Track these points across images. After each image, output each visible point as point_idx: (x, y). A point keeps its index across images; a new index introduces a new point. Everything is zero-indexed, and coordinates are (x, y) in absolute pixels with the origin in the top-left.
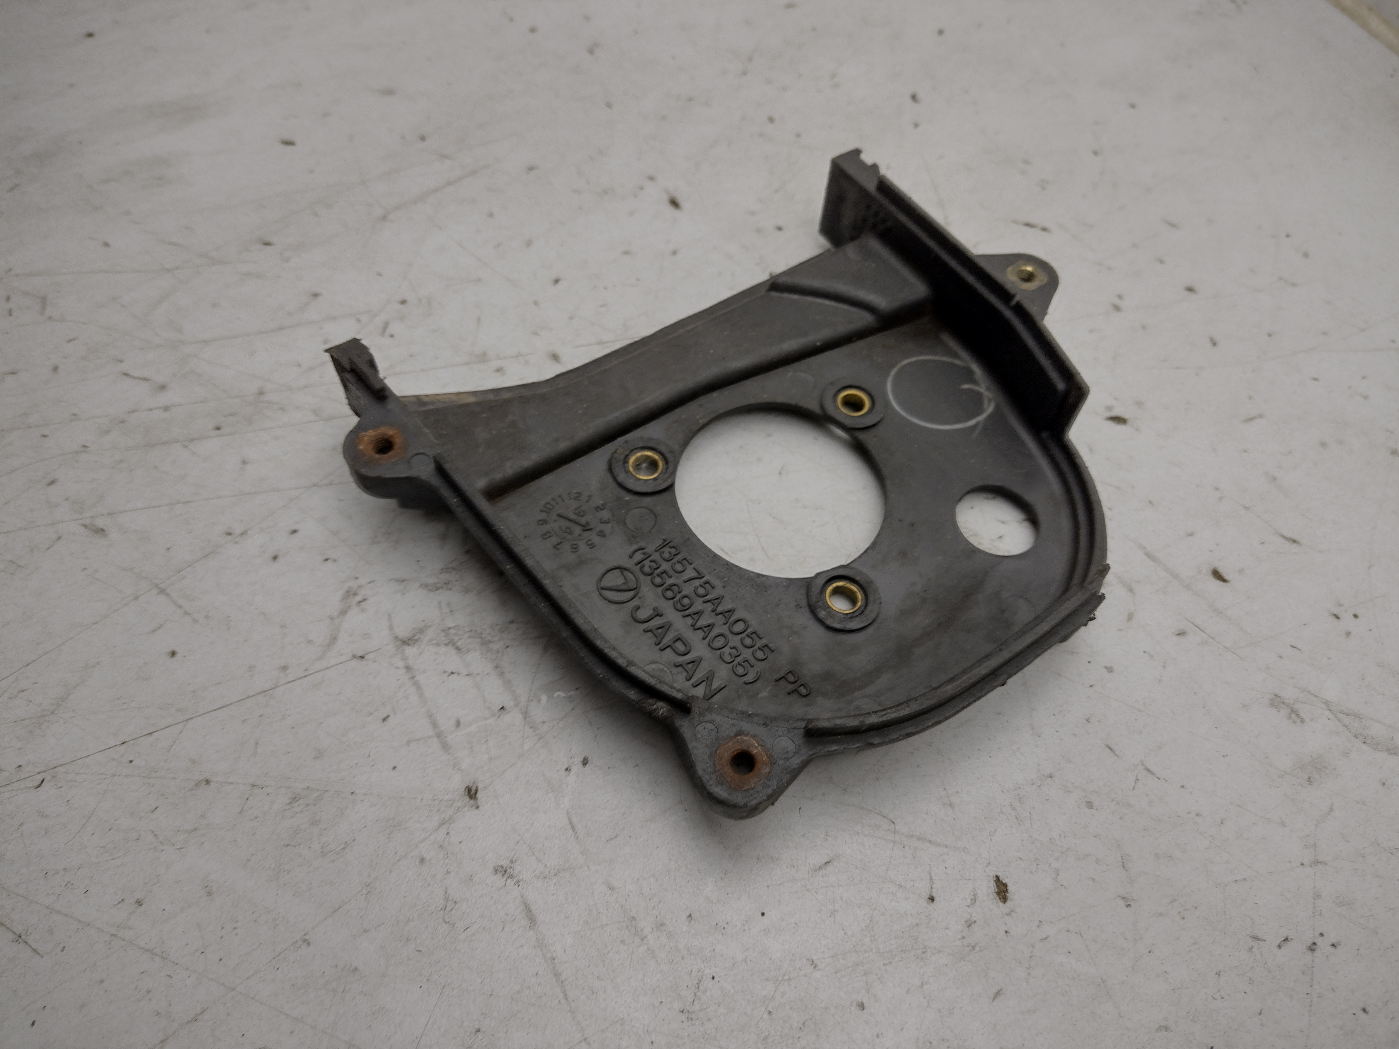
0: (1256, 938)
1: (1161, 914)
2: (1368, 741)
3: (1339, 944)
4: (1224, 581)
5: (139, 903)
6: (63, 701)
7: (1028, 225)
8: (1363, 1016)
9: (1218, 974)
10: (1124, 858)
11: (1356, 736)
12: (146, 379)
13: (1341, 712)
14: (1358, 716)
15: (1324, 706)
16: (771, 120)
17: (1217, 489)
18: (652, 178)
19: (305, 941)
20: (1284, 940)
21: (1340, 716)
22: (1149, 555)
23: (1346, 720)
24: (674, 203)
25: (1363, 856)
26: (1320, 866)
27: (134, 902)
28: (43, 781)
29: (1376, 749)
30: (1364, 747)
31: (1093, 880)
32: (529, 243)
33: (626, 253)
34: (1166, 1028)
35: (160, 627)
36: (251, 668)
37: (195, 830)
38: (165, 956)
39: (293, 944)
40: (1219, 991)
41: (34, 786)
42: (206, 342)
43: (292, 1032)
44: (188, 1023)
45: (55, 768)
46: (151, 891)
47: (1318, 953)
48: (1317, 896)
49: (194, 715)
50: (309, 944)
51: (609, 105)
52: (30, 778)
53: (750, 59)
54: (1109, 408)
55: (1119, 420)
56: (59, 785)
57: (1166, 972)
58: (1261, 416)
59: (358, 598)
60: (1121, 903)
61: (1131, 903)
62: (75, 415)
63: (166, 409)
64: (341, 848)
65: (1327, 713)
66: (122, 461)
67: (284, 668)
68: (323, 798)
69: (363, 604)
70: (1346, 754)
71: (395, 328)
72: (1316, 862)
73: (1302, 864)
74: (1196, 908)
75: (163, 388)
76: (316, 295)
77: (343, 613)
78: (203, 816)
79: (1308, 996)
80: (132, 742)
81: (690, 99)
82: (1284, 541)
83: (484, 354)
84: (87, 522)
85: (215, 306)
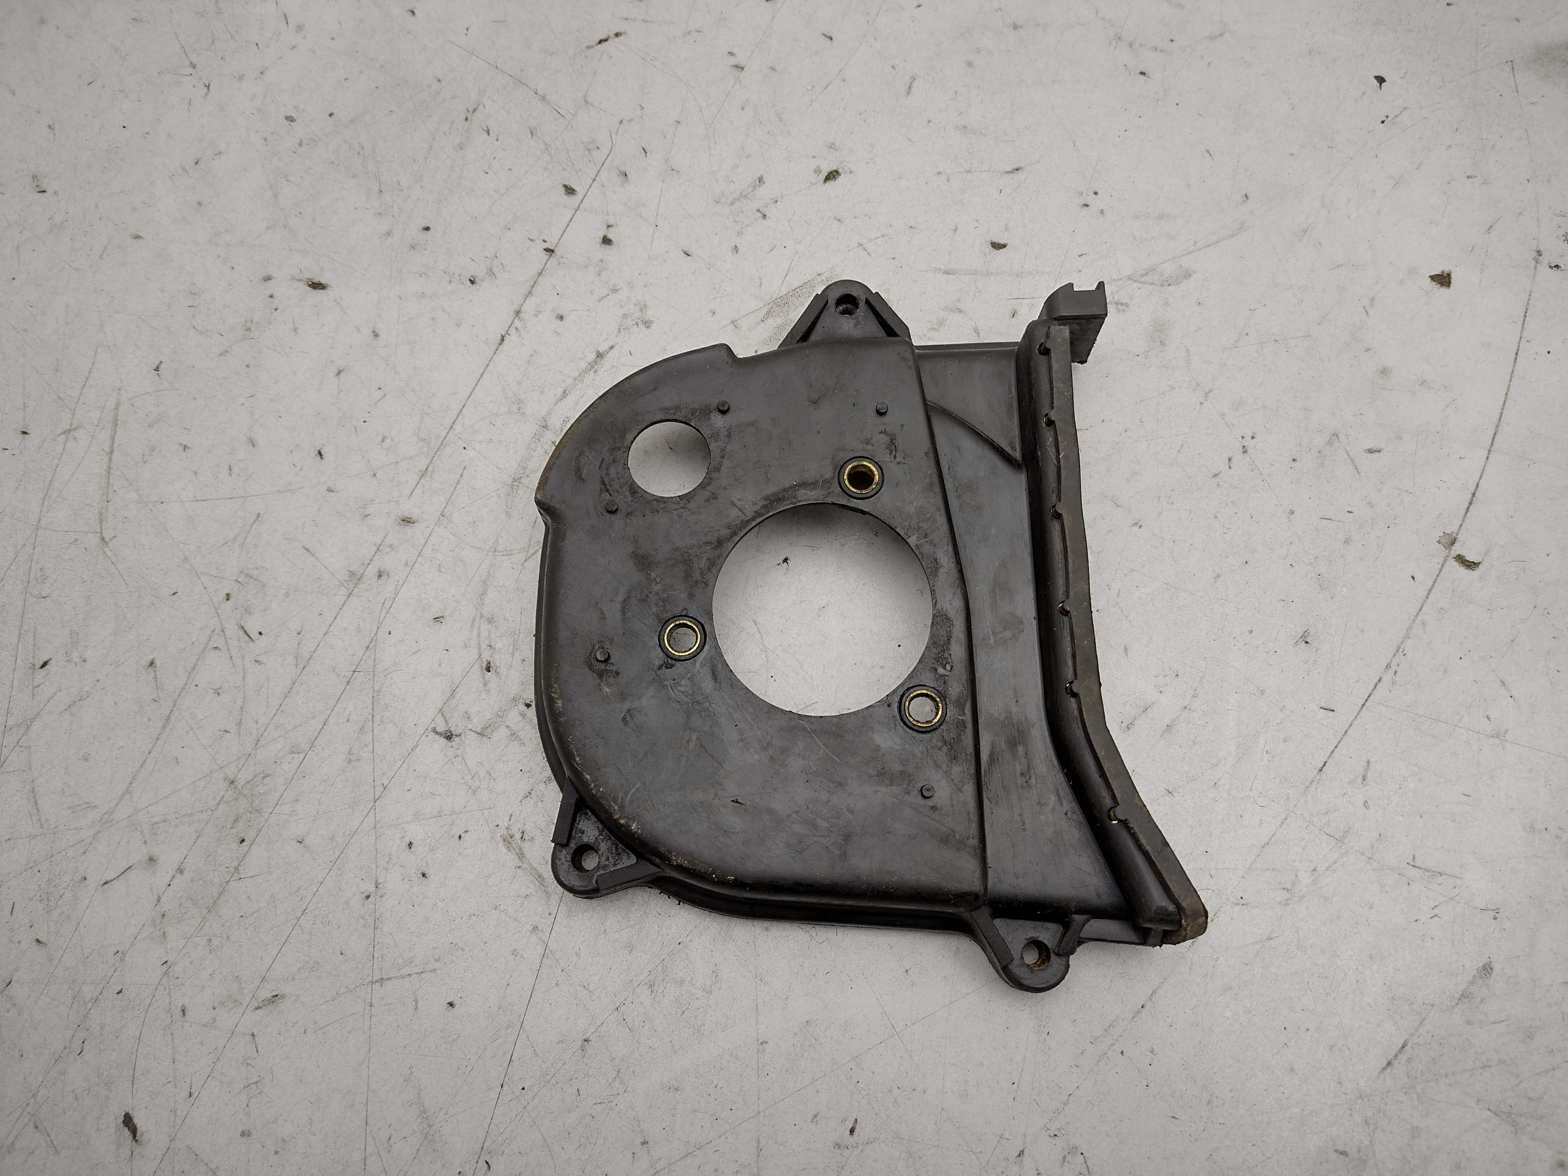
0: (1216, 475)
1: (1160, 514)
2: (1171, 282)
3: (1254, 433)
4: (1004, 246)
5: (645, 1143)
6: (425, 1113)
7: (605, 41)
8: (1296, 464)
9: (1216, 517)
10: (1114, 500)
11: (1162, 286)
12: (130, 868)
13: (1142, 276)
14: (1152, 270)
15: (1130, 282)
16: (292, 119)
17: (939, 173)
18: (267, 278)
19: (761, 1044)
20: (1229, 461)
21: (1143, 279)
22: (947, 272)
23: (1148, 279)
25: (1225, 365)
26: (1211, 395)
27: (641, 1147)
28: (487, 1163)
29: (1178, 284)
30: (1172, 288)
31: (1110, 531)
32: (252, 442)
33: (339, 372)
34: (1218, 576)
35: (416, 1001)
36: (514, 953)
37: (619, 1072)
38: (699, 1147)
39: (758, 1054)
40: (1224, 527)
41: (486, 1171)
42: (128, 791)
43: (818, 1092)
44: (758, 1156)
45: (482, 1148)
46: (642, 1131)
47: (1249, 451)
48: (1223, 415)
49: (521, 1020)
50: (766, 1042)
52: (477, 1170)
53: (194, 66)
54: (818, 171)
55: (832, 175)
56: (501, 1152)
57: (1191, 545)
58: (913, 78)
59: (518, 836)
60: (1136, 529)
61: (1141, 523)
62: (117, 953)
63: (180, 871)
64: (714, 977)
65: (1136, 285)
66: (210, 941)
67: (535, 928)
68: (666, 967)
69: (526, 836)
70: (1167, 304)
71: (253, 625)
72: (1207, 395)
73: (1202, 403)
74: (1173, 490)
75: (151, 860)
76: (152, 663)
77: (521, 856)
78: (613, 1059)
79: (1264, 482)
80: (506, 1079)
81: (200, 162)
82: (1011, 176)
83: (352, 574)
84: (255, 1004)
85: (86, 759)
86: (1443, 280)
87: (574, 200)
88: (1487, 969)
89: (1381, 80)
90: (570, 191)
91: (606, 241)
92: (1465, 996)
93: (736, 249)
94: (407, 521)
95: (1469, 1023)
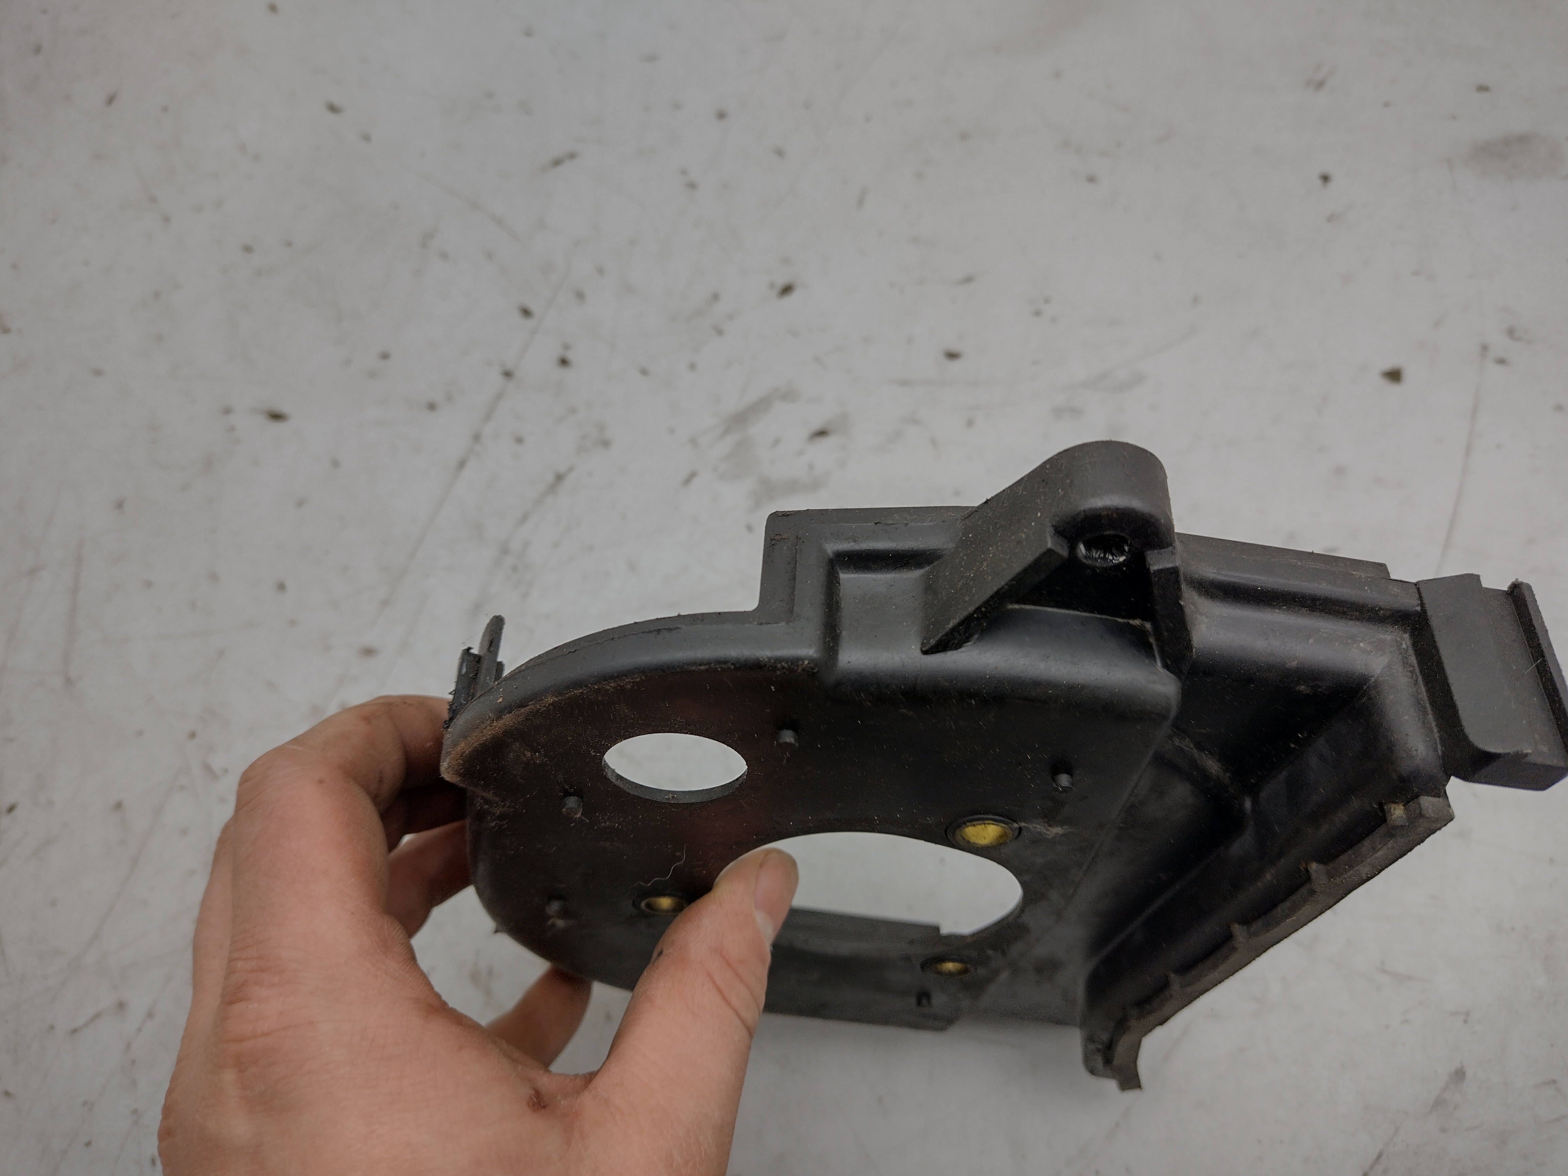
2: (1123, 387)
4: (959, 355)
7: (557, 163)
11: (1115, 391)
12: (97, 1016)
14: (1104, 376)
15: (1083, 389)
16: (248, 249)
17: (892, 285)
18: (227, 411)
22: (902, 384)
24: (276, 417)
29: (1131, 389)
30: (1125, 393)
32: (214, 577)
33: (300, 503)
42: (96, 936)
51: (98, 373)
53: (153, 199)
54: (772, 286)
55: (787, 290)
58: (865, 190)
62: (85, 1103)
63: (150, 1015)
65: (1089, 392)
71: (218, 763)
75: (121, 1006)
76: (119, 806)
81: (157, 295)
82: (963, 285)
83: (315, 707)
85: (53, 904)
86: (1394, 376)
87: (530, 323)
88: (1459, 1075)
89: (1325, 178)
90: (526, 313)
91: (564, 362)
92: (1439, 1103)
93: (692, 367)
94: (368, 652)
95: (1444, 1130)
